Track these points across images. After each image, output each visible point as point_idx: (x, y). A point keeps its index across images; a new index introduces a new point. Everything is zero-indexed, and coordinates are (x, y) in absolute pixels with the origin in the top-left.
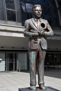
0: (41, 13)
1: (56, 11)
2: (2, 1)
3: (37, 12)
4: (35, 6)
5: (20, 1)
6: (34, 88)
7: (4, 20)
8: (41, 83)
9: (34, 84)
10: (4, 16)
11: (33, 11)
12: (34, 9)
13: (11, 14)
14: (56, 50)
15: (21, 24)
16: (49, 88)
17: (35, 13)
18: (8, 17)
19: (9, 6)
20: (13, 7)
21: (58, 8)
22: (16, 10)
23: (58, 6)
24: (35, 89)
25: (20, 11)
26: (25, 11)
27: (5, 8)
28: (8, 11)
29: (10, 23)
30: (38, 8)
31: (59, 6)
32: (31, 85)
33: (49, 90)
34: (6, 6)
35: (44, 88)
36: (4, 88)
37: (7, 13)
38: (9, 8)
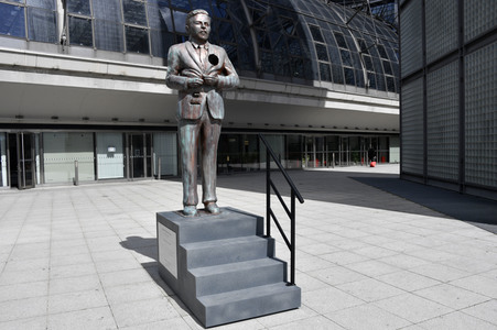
0: (208, 29)
1: (246, 33)
2: (115, 3)
3: (199, 26)
4: (194, 12)
5: (161, 5)
6: (192, 210)
7: (119, 51)
8: (210, 199)
9: (193, 202)
10: (118, 43)
11: (188, 24)
12: (191, 20)
13: (136, 36)
14: (247, 127)
15: (160, 60)
16: (228, 209)
17: (194, 29)
18: (128, 44)
19: (132, 18)
20: (142, 20)
21: (252, 26)
22: (150, 25)
23: (250, 21)
24: (194, 212)
25: (159, 30)
26: (170, 30)
27: (123, 21)
28: (130, 30)
29: (134, 58)
30: (202, 17)
31: (254, 20)
32: (185, 204)
33: (228, 213)
34: (126, 17)
35: (216, 210)
36: (124, 216)
37: (127, 35)
38: (133, 22)
